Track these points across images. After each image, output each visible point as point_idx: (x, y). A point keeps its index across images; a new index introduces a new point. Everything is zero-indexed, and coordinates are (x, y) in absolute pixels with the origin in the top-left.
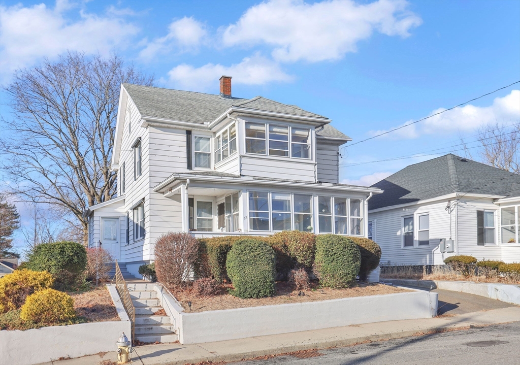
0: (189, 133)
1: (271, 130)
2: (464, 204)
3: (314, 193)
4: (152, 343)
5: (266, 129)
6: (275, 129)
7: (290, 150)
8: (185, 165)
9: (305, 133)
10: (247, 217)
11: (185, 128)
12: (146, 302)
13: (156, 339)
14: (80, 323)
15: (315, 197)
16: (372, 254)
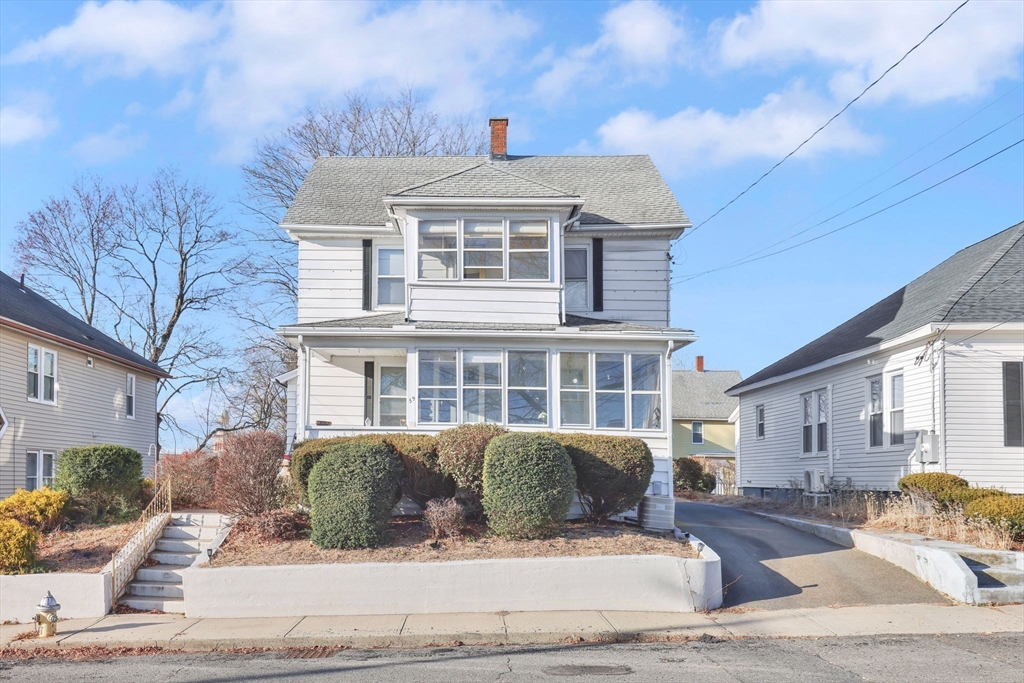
0: (367, 244)
1: (470, 230)
2: (964, 348)
3: (553, 348)
4: (147, 611)
5: (457, 229)
6: (478, 228)
7: (505, 266)
8: (360, 303)
9: (540, 230)
10: (414, 398)
11: (359, 235)
12: (199, 545)
13: (156, 605)
14: (35, 573)
15: (554, 356)
16: (617, 472)
